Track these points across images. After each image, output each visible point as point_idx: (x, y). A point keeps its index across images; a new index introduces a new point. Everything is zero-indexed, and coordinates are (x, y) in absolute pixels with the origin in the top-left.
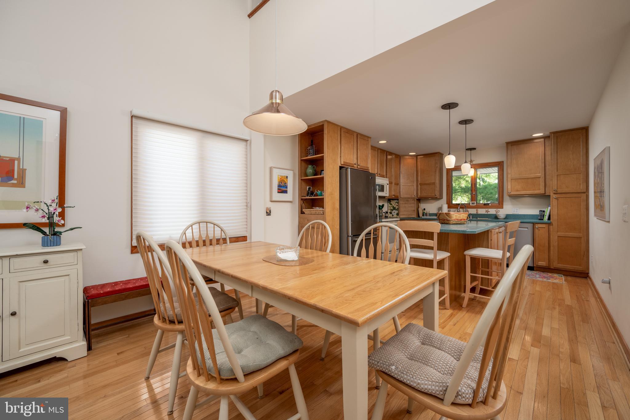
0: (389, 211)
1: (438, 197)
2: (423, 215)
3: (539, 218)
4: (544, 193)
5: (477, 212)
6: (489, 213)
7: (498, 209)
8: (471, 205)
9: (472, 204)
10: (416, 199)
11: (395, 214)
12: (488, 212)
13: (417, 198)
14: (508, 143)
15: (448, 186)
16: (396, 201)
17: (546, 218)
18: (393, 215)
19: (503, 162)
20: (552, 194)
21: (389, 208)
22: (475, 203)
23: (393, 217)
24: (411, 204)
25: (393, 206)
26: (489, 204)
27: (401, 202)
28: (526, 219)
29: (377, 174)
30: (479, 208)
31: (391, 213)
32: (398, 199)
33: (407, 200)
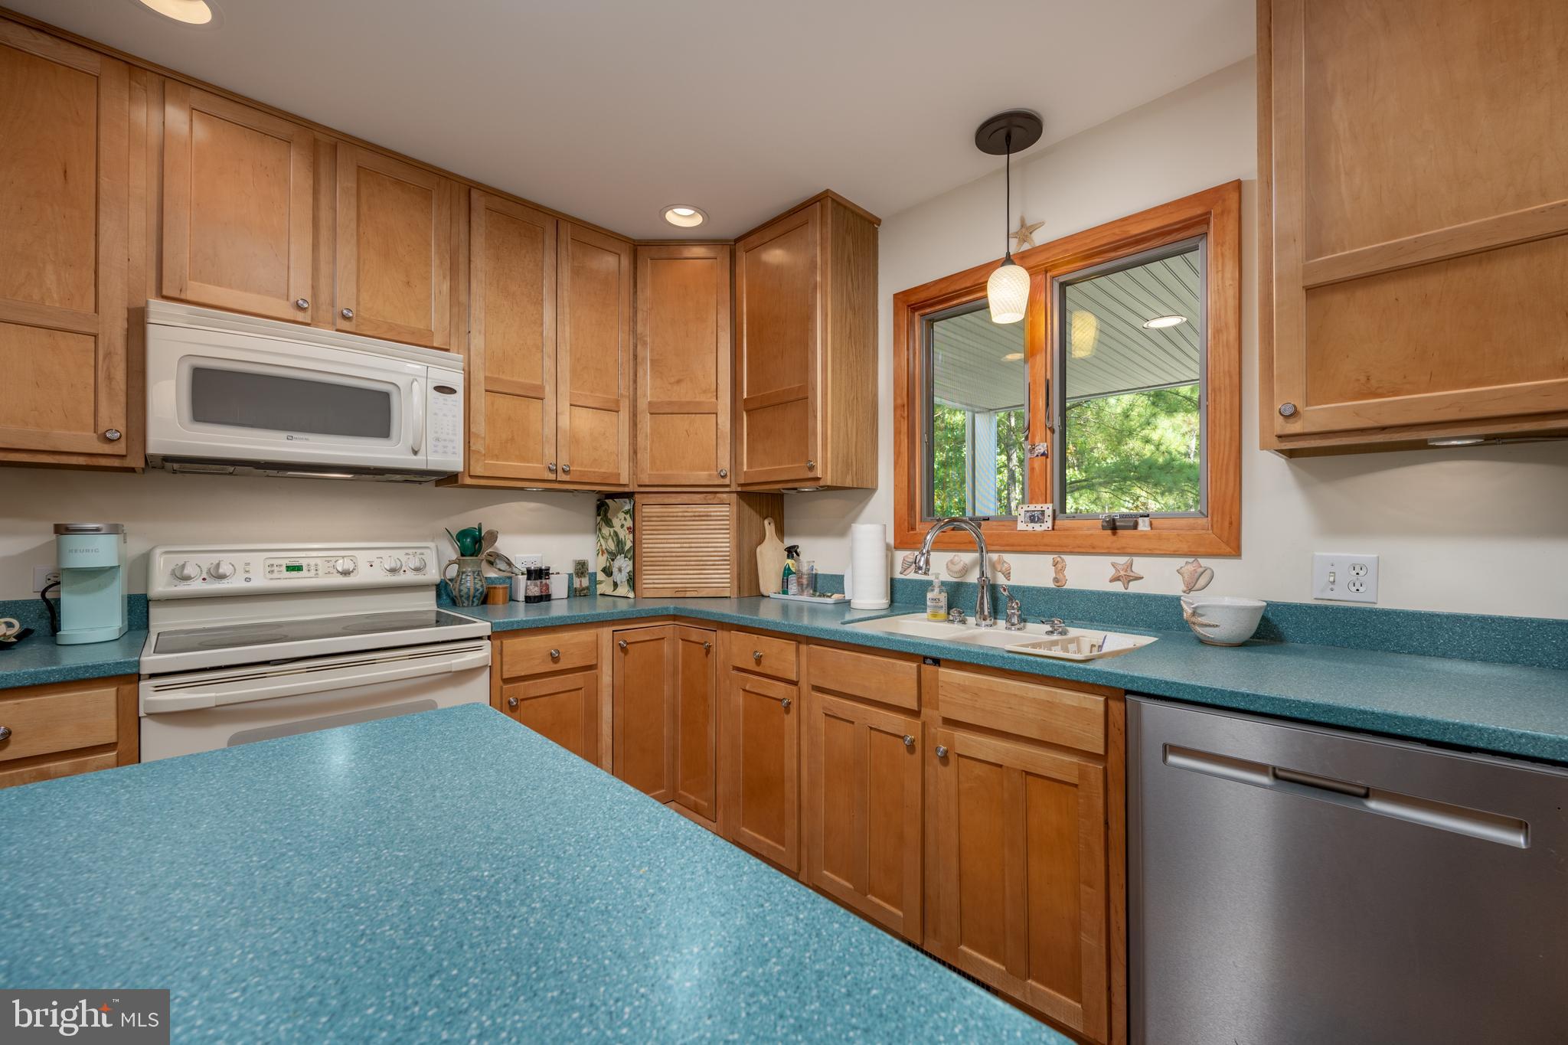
0: (602, 562)
2: (786, 585)
5: (1056, 580)
6: (1134, 588)
7: (1204, 562)
8: (1019, 526)
9: (1032, 519)
10: (733, 496)
11: (625, 574)
12: (1131, 578)
13: (739, 486)
15: (899, 412)
16: (625, 505)
19: (1238, 185)
21: (604, 548)
22: (1049, 513)
23: (614, 594)
24: (706, 517)
25: (616, 533)
26: (1140, 520)
27: (646, 509)
28: (1444, 656)
29: (300, 308)
30: (1071, 553)
31: (607, 572)
32: (629, 495)
33: (685, 498)
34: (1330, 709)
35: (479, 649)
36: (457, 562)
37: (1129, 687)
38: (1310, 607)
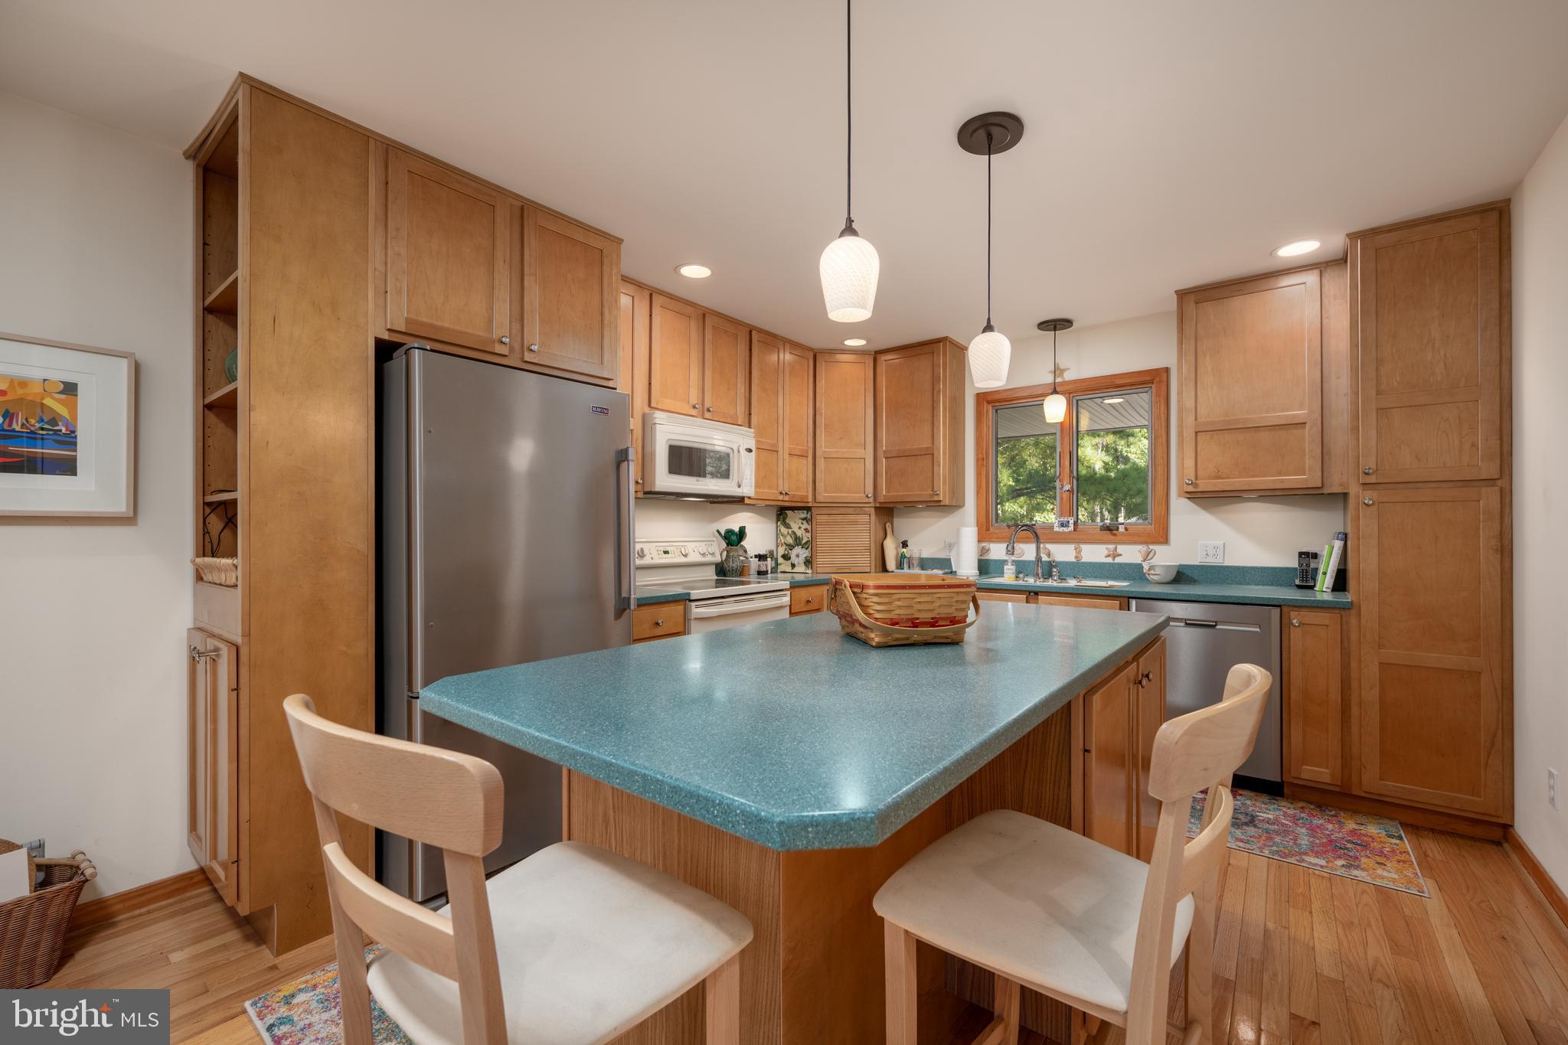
0: (781, 551)
1: (947, 502)
2: (900, 566)
3: (1297, 582)
4: (1320, 486)
5: (1076, 557)
6: (1118, 560)
7: (1151, 547)
8: (1056, 529)
9: (1062, 525)
10: (873, 510)
11: (802, 559)
12: (1115, 555)
13: (878, 505)
14: (1182, 295)
15: (980, 463)
16: (803, 514)
17: (1325, 583)
18: (793, 566)
19: (1167, 370)
20: (1354, 490)
21: (783, 541)
22: (1072, 522)
23: (793, 571)
24: (855, 523)
25: (794, 533)
26: (1120, 526)
27: (818, 517)
28: (1248, 584)
29: (694, 407)
30: (1085, 543)
31: (786, 557)
32: (808, 509)
33: (842, 511)
34: (1204, 596)
35: (785, 595)
36: (726, 549)
37: (1131, 595)
38: (1197, 566)
